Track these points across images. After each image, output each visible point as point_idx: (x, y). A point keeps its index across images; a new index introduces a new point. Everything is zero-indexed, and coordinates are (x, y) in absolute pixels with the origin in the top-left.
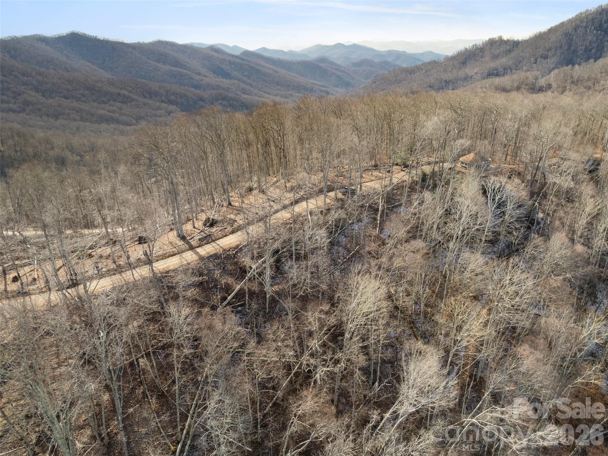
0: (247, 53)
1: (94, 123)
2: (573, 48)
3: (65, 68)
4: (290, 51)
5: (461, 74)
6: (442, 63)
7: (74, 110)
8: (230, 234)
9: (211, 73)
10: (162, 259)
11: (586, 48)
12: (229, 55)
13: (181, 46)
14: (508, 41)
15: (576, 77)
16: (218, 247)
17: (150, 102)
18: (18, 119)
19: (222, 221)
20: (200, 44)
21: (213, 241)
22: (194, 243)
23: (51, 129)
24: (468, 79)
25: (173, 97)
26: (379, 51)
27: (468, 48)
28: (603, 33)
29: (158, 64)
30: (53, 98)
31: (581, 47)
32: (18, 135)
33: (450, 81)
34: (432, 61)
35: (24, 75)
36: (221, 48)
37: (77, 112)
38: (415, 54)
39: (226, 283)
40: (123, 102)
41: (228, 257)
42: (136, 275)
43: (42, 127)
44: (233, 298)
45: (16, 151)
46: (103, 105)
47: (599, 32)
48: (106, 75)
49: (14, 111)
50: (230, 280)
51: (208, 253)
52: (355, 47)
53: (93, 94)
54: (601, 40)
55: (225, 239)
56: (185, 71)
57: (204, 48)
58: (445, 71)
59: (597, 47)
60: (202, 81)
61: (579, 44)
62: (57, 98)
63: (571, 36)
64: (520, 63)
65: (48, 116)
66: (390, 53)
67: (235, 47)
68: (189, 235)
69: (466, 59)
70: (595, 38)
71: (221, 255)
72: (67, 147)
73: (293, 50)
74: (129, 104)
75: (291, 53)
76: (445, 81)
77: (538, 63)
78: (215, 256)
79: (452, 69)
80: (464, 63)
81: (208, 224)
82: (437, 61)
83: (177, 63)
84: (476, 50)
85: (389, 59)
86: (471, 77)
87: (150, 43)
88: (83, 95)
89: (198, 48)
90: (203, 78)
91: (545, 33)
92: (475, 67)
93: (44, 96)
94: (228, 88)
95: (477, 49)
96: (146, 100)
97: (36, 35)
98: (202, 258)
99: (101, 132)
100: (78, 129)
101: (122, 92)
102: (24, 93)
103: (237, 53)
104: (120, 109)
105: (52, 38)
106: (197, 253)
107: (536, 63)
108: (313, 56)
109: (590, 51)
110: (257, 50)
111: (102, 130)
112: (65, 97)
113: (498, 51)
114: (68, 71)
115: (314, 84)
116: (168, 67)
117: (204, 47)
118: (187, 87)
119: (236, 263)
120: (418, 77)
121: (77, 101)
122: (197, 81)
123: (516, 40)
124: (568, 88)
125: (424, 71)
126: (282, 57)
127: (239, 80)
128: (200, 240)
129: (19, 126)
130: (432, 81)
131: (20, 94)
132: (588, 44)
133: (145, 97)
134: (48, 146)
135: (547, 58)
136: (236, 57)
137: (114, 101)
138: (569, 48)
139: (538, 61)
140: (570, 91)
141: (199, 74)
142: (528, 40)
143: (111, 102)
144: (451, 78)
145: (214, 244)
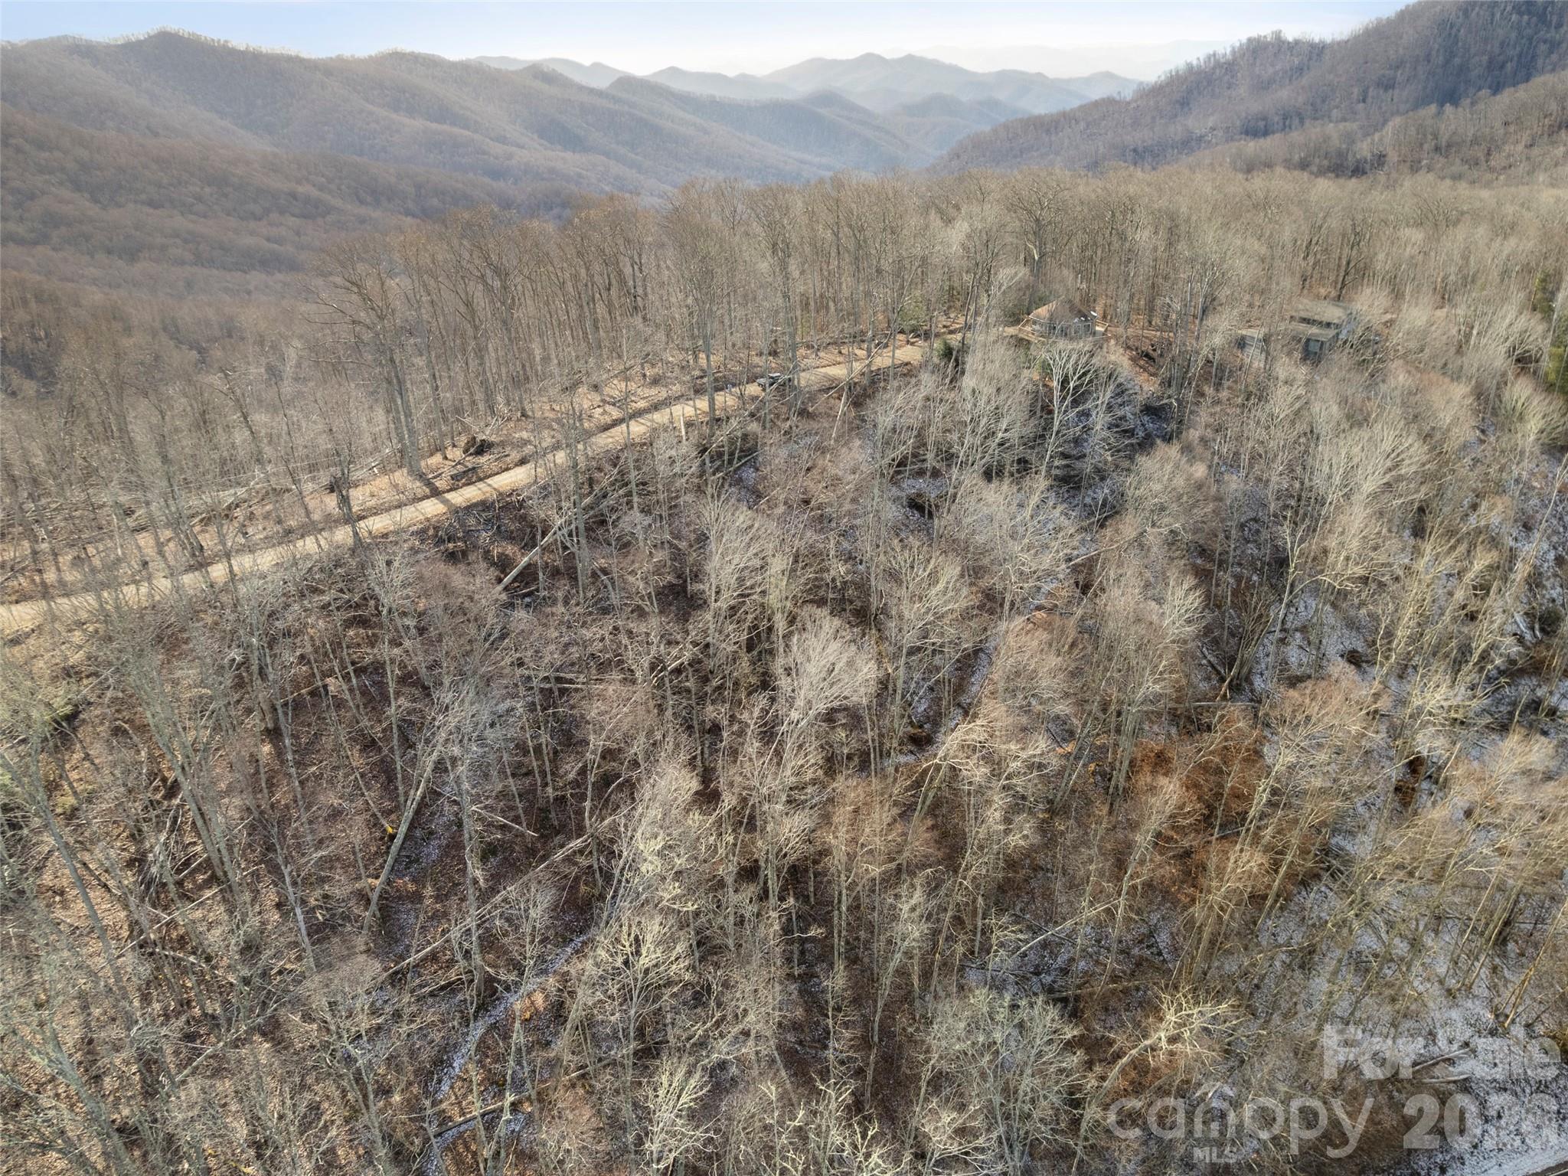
0: (627, 83)
1: (230, 270)
2: (1457, 61)
3: (148, 128)
4: (744, 76)
5: (1176, 131)
6: (1129, 103)
7: (178, 236)
8: (516, 465)
9: (535, 136)
10: (375, 514)
11: (1490, 61)
12: (581, 88)
13: (454, 65)
14: (1297, 42)
15: (1446, 137)
16: (488, 489)
17: (376, 214)
18: (30, 259)
19: (502, 444)
20: (503, 59)
21: (480, 480)
22: (440, 484)
23: (119, 286)
24: (1193, 143)
25: (435, 202)
26: (975, 74)
27: (1195, 63)
28: (1535, 19)
29: (394, 116)
30: (119, 205)
31: (1477, 58)
32: (39, 298)
33: (1146, 149)
34: (1103, 100)
35: (41, 146)
36: (560, 69)
37: (186, 241)
38: (1069, 81)
39: (500, 555)
40: (304, 216)
41: (508, 507)
42: (323, 542)
43: (95, 282)
44: (515, 580)
45: (36, 339)
46: (253, 225)
47: (1526, 17)
48: (256, 145)
49: (20, 242)
50: (510, 549)
51: (468, 500)
52: (911, 62)
53: (226, 196)
54: (1530, 39)
55: (505, 475)
56: (466, 133)
57: (513, 72)
58: (1136, 123)
59: (1520, 56)
60: (510, 157)
61: (1473, 51)
62: (131, 206)
63: (1454, 30)
64: (1324, 101)
65: (109, 252)
66: (1005, 77)
67: (597, 67)
68: (432, 472)
69: (1190, 91)
70: (1513, 35)
71: (493, 503)
72: (165, 329)
73: (748, 72)
74: (320, 221)
75: (745, 81)
76: (1135, 150)
77: (1369, 100)
78: (484, 505)
79: (1153, 118)
80: (1184, 103)
81: (472, 450)
82: (1118, 98)
83: (443, 113)
84: (1214, 68)
85: (1002, 96)
86: (1200, 139)
87: (371, 57)
88: (199, 199)
89: (499, 71)
90: (514, 149)
91: (1389, 21)
92: (1212, 114)
93: (96, 201)
94: (580, 176)
95: (1218, 65)
96: (363, 211)
97: (65, 37)
98: (456, 511)
99: (249, 293)
100: (189, 285)
101: (300, 189)
102: (43, 193)
103: (602, 83)
104: (298, 233)
105: (108, 46)
106: (445, 502)
107: (1364, 101)
108: (801, 90)
109: (1502, 67)
110: (655, 74)
111: (251, 287)
112: (152, 204)
113: (1271, 70)
114: (156, 135)
115: (802, 162)
116: (418, 124)
117: (512, 68)
118: (471, 175)
119: (523, 518)
120: (1066, 141)
121: (182, 214)
122: (496, 158)
123: (1317, 40)
124: (1424, 162)
125: (1082, 125)
126: (718, 93)
127: (607, 154)
128: (452, 477)
129: (38, 278)
130: (1101, 150)
131: (32, 197)
132: (1497, 51)
133: (362, 202)
134: (117, 326)
135: (1393, 87)
136: (600, 94)
137: (282, 213)
138: (1447, 62)
139: (1370, 94)
140: (1429, 170)
141: (502, 140)
142: (1346, 42)
143: (274, 216)
144: (1150, 142)
145: (481, 485)
